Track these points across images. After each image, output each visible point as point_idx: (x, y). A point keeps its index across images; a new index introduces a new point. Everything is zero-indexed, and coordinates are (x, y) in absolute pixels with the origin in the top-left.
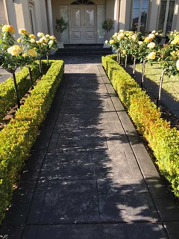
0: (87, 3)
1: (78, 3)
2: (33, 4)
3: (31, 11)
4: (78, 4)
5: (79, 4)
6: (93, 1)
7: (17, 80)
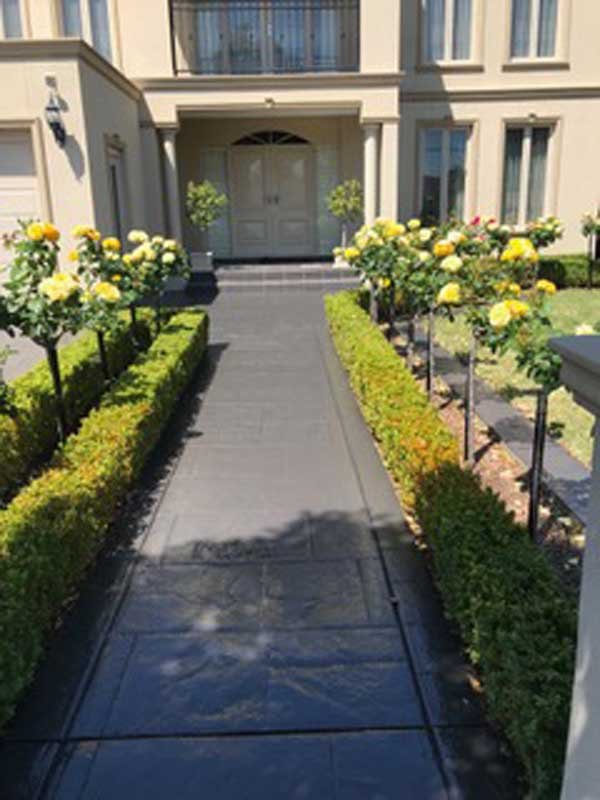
0: (284, 138)
1: (256, 139)
2: (121, 150)
3: (113, 168)
4: (255, 143)
5: (260, 144)
6: (302, 135)
7: (61, 366)
